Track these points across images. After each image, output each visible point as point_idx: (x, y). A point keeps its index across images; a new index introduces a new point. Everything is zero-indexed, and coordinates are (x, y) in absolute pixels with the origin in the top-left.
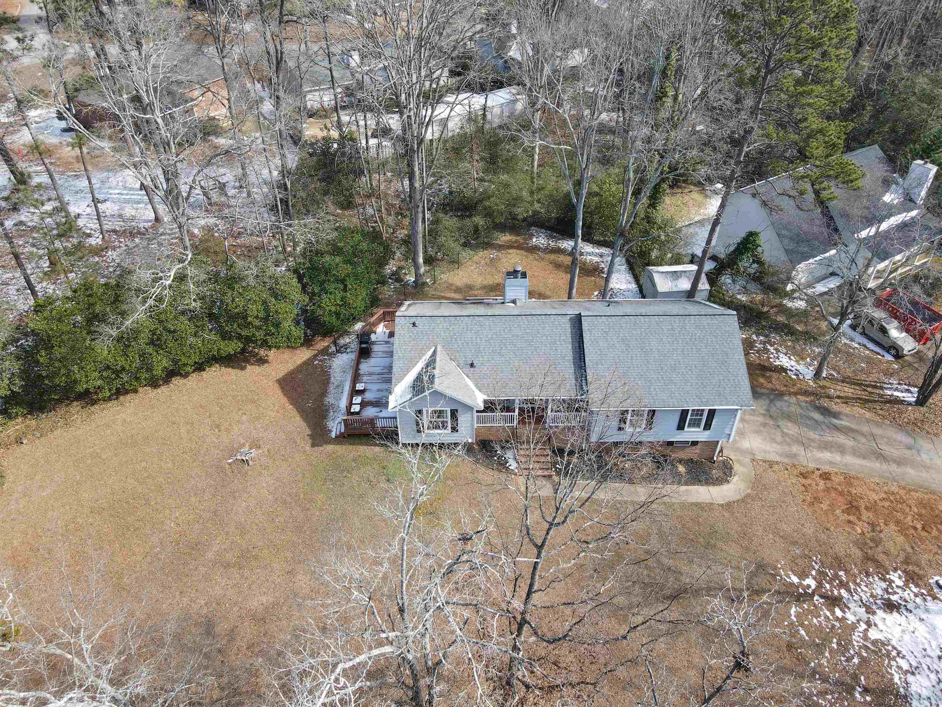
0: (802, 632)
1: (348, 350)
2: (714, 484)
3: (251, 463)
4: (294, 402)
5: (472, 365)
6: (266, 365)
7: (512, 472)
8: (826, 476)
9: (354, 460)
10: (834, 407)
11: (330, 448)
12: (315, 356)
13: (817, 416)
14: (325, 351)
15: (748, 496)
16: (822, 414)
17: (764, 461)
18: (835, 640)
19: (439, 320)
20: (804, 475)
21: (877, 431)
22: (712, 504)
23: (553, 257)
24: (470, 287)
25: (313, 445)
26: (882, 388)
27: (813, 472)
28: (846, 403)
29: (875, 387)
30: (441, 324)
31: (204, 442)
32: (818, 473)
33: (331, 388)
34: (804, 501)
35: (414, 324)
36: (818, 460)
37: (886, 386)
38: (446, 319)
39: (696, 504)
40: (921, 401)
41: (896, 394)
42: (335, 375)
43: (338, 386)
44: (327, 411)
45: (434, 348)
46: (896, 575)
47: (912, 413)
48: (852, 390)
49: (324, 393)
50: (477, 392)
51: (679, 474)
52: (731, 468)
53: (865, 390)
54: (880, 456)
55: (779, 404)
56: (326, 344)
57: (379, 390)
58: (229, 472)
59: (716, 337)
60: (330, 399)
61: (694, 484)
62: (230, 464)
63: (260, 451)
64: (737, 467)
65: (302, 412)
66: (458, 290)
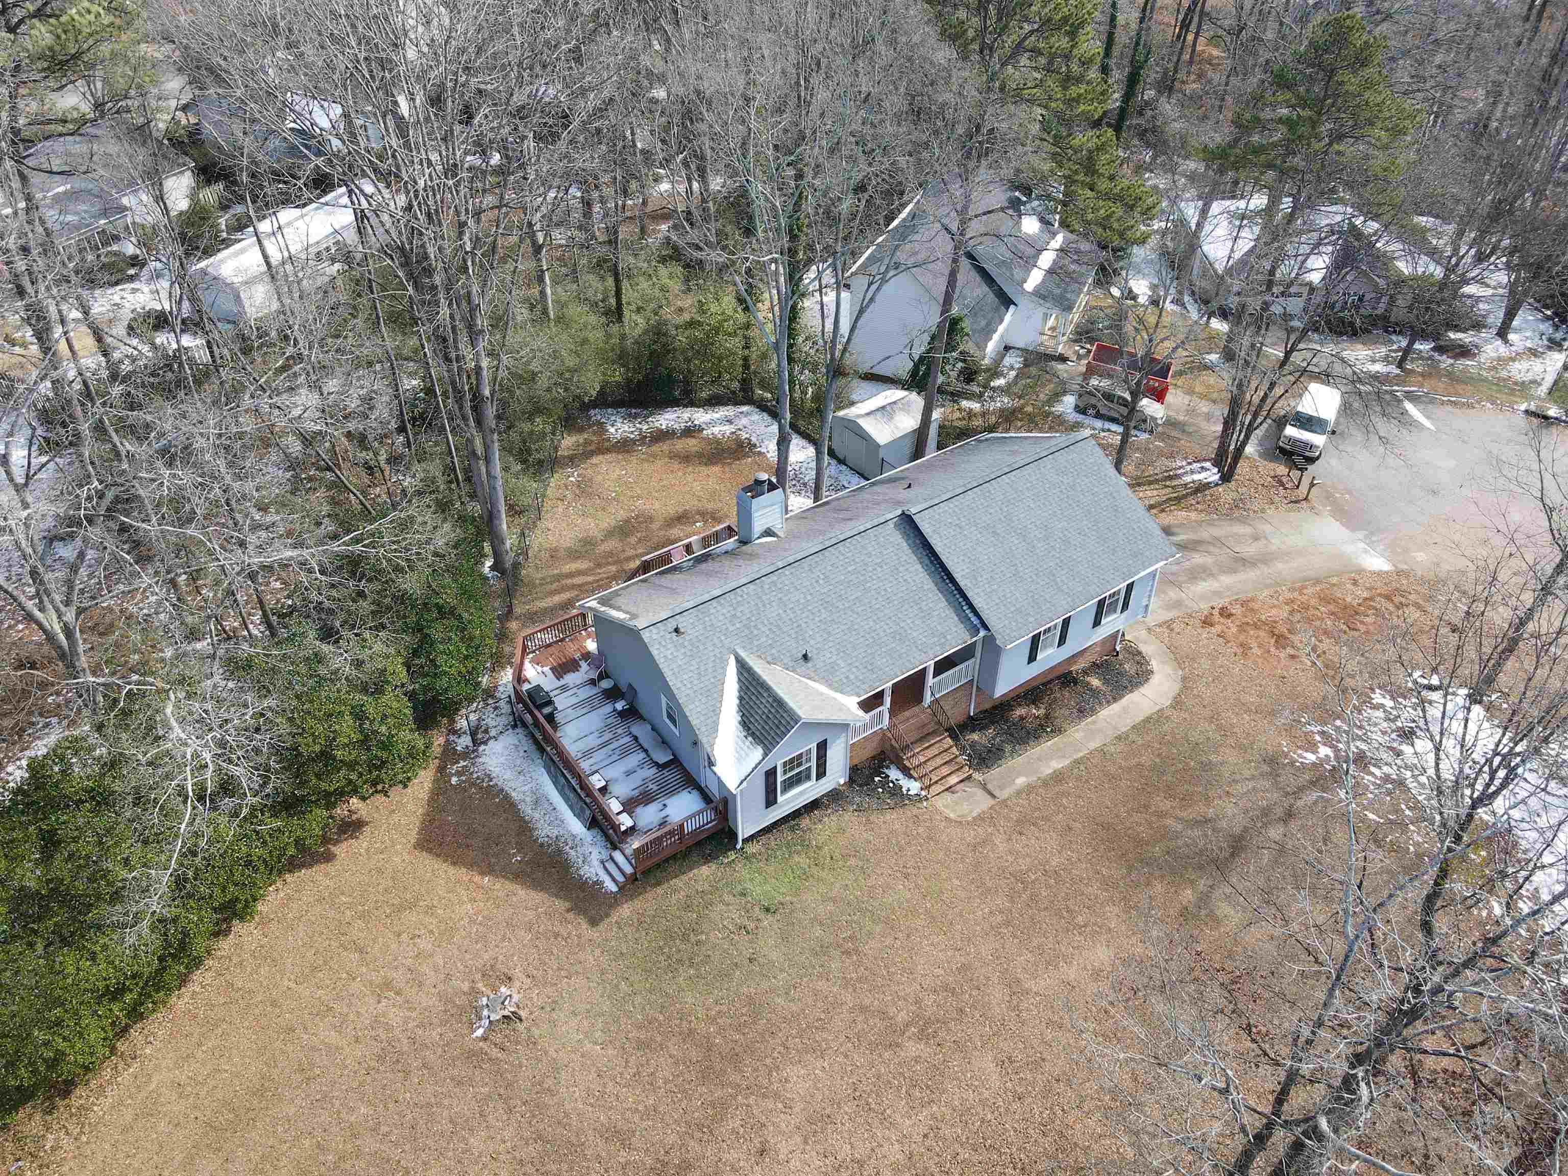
0: (1371, 816)
1: (493, 733)
2: (1139, 684)
3: (523, 1014)
5: (806, 658)
6: (367, 829)
8: (1225, 613)
9: (688, 907)
11: (625, 911)
12: (441, 769)
14: (450, 754)
15: (1184, 679)
17: (1160, 626)
18: (1403, 807)
19: (711, 608)
20: (1207, 622)
21: (1216, 532)
22: (1161, 710)
24: (588, 542)
25: (593, 922)
26: (1178, 477)
27: (1212, 614)
28: (1163, 511)
29: (1170, 478)
30: (719, 613)
31: (389, 1028)
32: (1216, 612)
33: (527, 810)
34: (1235, 654)
35: (677, 630)
36: (1203, 597)
37: (1180, 472)
39: (1148, 720)
40: (1226, 477)
41: (1196, 477)
42: (512, 784)
43: (537, 802)
44: (560, 852)
45: (733, 657)
46: (1378, 695)
47: (1227, 494)
48: (1155, 493)
49: (524, 828)
50: (842, 697)
51: (1099, 691)
52: (1139, 652)
53: (1166, 486)
54: (1243, 562)
56: (442, 740)
57: (628, 773)
58: (495, 1052)
60: (544, 831)
61: (1122, 696)
62: (484, 1039)
63: (517, 984)
65: (518, 876)
66: (573, 555)
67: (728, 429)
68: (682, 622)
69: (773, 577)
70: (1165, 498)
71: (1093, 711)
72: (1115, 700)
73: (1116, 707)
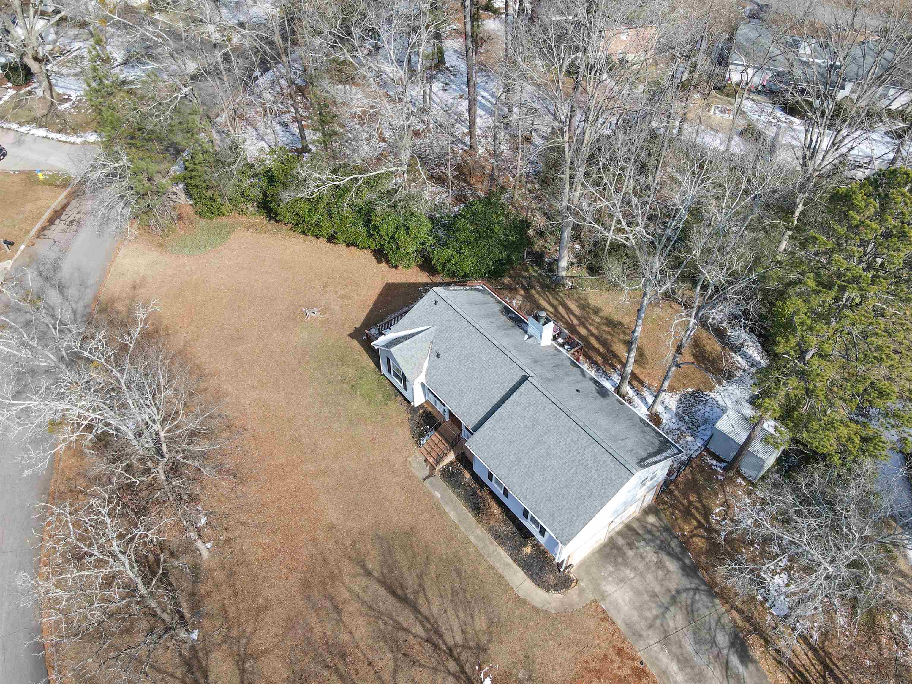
3: (309, 318)
4: (376, 303)
5: (438, 356)
6: (393, 269)
7: (418, 445)
8: (639, 673)
10: (757, 652)
11: (354, 343)
12: (426, 284)
13: (723, 640)
15: (546, 612)
16: (732, 645)
17: (603, 611)
19: (451, 311)
20: (620, 652)
22: (511, 588)
23: (706, 335)
25: (350, 335)
27: (633, 660)
28: (779, 663)
30: (449, 315)
32: (636, 663)
34: (586, 662)
35: (436, 303)
36: (655, 659)
38: (455, 313)
39: (501, 578)
45: (430, 326)
48: (808, 663)
50: (424, 373)
51: (520, 551)
52: (567, 588)
53: (824, 677)
55: (702, 598)
59: (599, 476)
61: (519, 565)
62: (301, 311)
64: (573, 592)
65: (371, 312)
67: (743, 364)
68: (441, 303)
69: (473, 329)
70: (801, 669)
71: (502, 544)
72: (515, 560)
73: (509, 560)
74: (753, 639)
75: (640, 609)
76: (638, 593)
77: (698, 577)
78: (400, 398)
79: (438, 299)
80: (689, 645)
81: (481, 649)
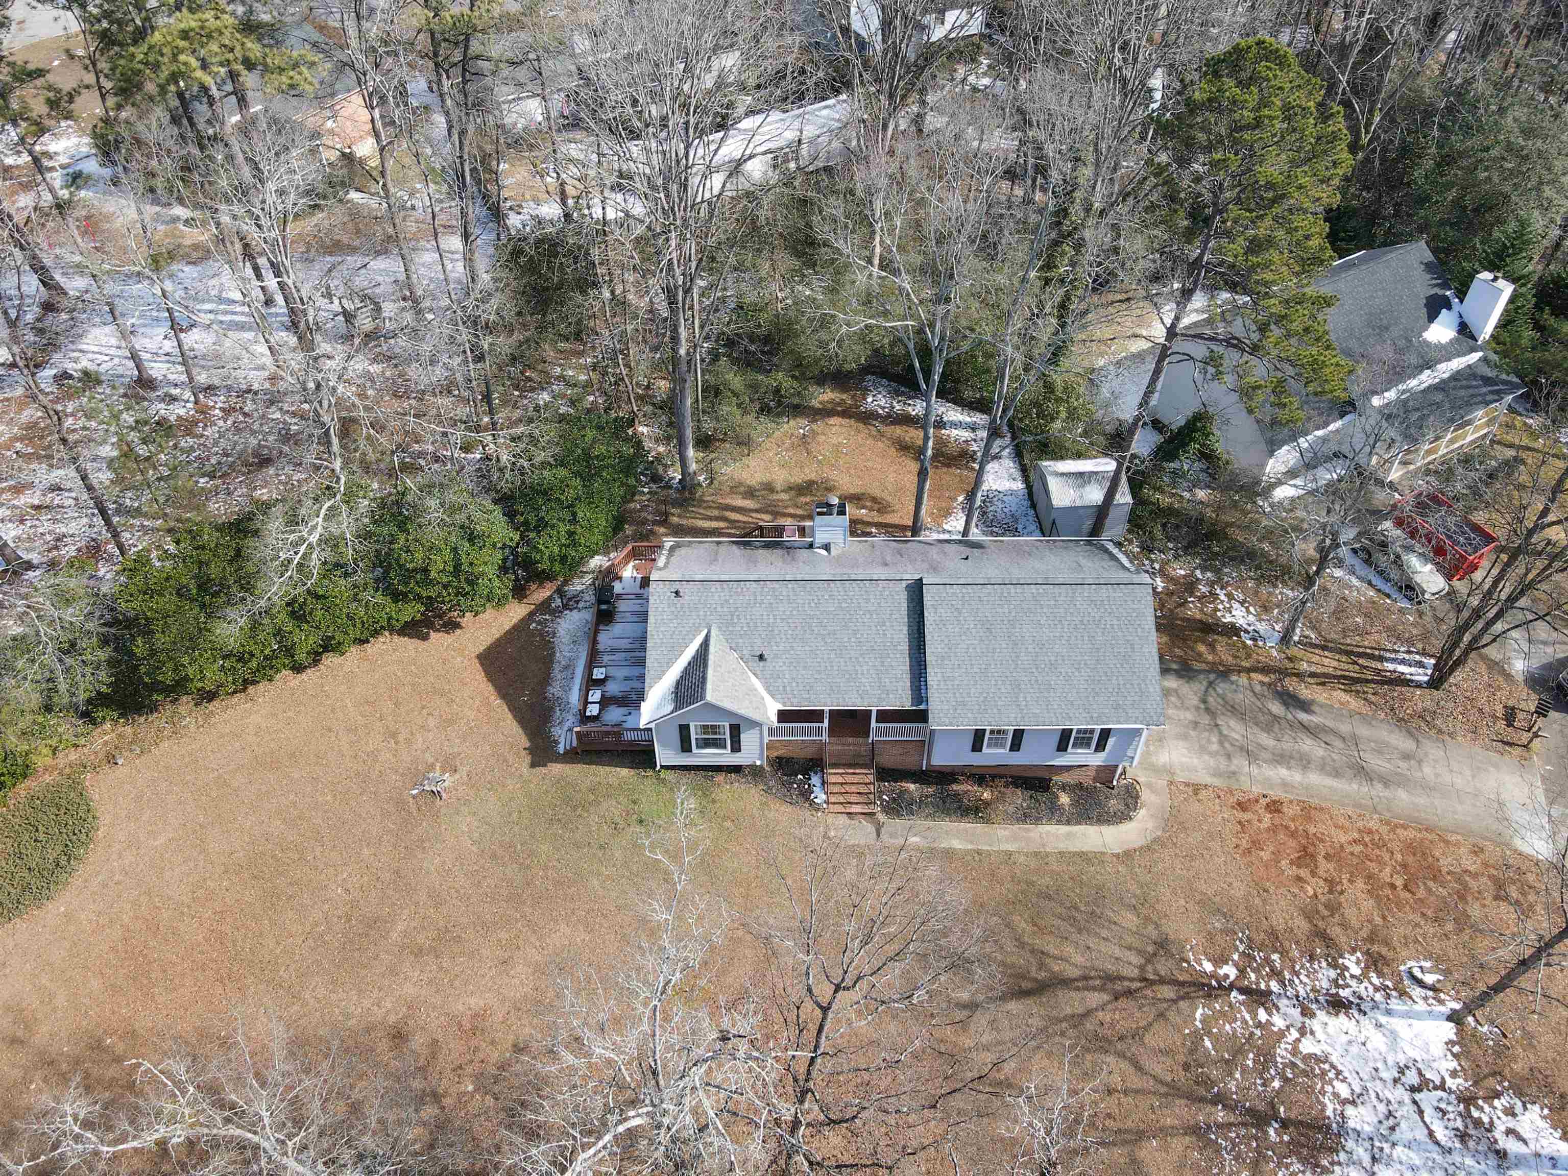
0: (1208, 1043)
1: (581, 605)
2: (1108, 822)
3: (444, 796)
4: (503, 694)
5: (761, 657)
6: (458, 632)
7: (818, 808)
8: (1274, 807)
9: (592, 790)
10: (1304, 692)
11: (556, 768)
12: (531, 614)
13: (1276, 708)
14: (544, 607)
15: (1156, 840)
16: (1286, 704)
17: (1187, 785)
18: (1251, 1056)
19: (714, 588)
20: (1242, 806)
21: (1363, 731)
22: (1102, 853)
23: (898, 431)
24: (768, 488)
25: (533, 765)
26: (1381, 659)
27: (1257, 801)
28: (1323, 684)
29: (1372, 657)
30: (717, 594)
31: (376, 760)
32: (1263, 802)
33: (556, 669)
34: (1237, 846)
35: (677, 594)
36: (1267, 781)
37: (1388, 655)
38: (725, 585)
39: (1081, 855)
40: (1435, 683)
41: (1401, 668)
42: (563, 647)
43: (566, 668)
44: (551, 709)
45: (705, 631)
46: (1353, 958)
47: (1422, 699)
48: (1335, 664)
49: (546, 679)
50: (768, 699)
51: (1060, 808)
52: (1137, 797)
53: (1355, 663)
54: (1361, 772)
55: (1222, 687)
56: (548, 594)
57: (627, 679)
58: (413, 809)
59: (1118, 619)
60: (555, 690)
61: (1078, 823)
62: (414, 797)
63: (457, 776)
64: (1146, 796)
65: (515, 710)
66: (750, 493)
67: (965, 435)
68: (684, 589)
70: (1339, 673)
71: (1038, 821)
72: (1068, 823)
73: (1063, 829)
74: (1291, 684)
75: (1203, 749)
76: (1185, 737)
77: (1200, 672)
78: (720, 778)
79: (677, 586)
80: (1266, 740)
81: (1163, 945)
